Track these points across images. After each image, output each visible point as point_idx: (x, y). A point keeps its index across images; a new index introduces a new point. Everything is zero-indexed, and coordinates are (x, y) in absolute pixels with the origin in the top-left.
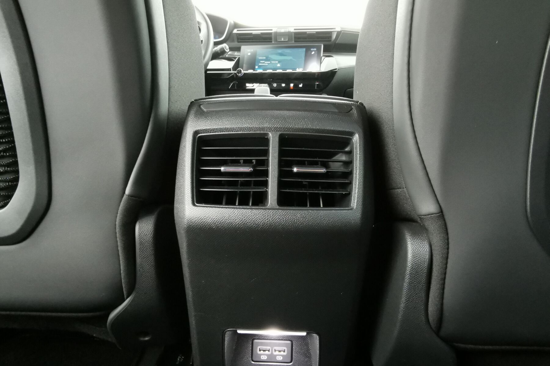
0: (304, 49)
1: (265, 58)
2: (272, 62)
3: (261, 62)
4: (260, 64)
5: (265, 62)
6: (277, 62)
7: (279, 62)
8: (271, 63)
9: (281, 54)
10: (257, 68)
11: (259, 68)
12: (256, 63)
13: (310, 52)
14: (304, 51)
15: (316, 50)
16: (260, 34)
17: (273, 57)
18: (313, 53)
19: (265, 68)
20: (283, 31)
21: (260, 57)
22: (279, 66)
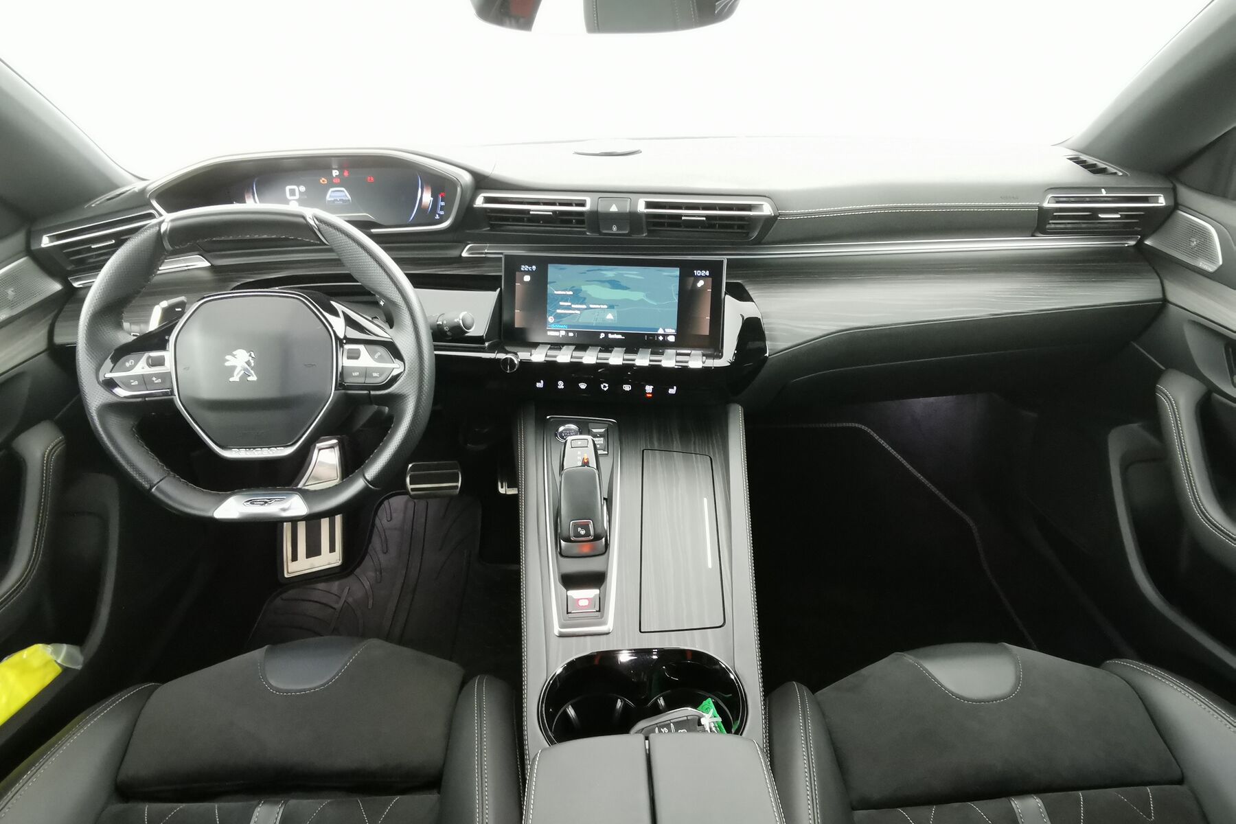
0: (676, 272)
1: (571, 293)
2: (591, 306)
3: (561, 303)
4: (559, 311)
5: (573, 306)
6: (605, 307)
7: (611, 307)
8: (589, 308)
9: (615, 284)
10: (552, 323)
11: (558, 322)
12: (549, 308)
13: (692, 279)
14: (676, 276)
15: (708, 274)
16: (550, 215)
17: (593, 290)
18: (701, 283)
19: (574, 322)
20: (614, 209)
21: (557, 291)
22: (611, 320)
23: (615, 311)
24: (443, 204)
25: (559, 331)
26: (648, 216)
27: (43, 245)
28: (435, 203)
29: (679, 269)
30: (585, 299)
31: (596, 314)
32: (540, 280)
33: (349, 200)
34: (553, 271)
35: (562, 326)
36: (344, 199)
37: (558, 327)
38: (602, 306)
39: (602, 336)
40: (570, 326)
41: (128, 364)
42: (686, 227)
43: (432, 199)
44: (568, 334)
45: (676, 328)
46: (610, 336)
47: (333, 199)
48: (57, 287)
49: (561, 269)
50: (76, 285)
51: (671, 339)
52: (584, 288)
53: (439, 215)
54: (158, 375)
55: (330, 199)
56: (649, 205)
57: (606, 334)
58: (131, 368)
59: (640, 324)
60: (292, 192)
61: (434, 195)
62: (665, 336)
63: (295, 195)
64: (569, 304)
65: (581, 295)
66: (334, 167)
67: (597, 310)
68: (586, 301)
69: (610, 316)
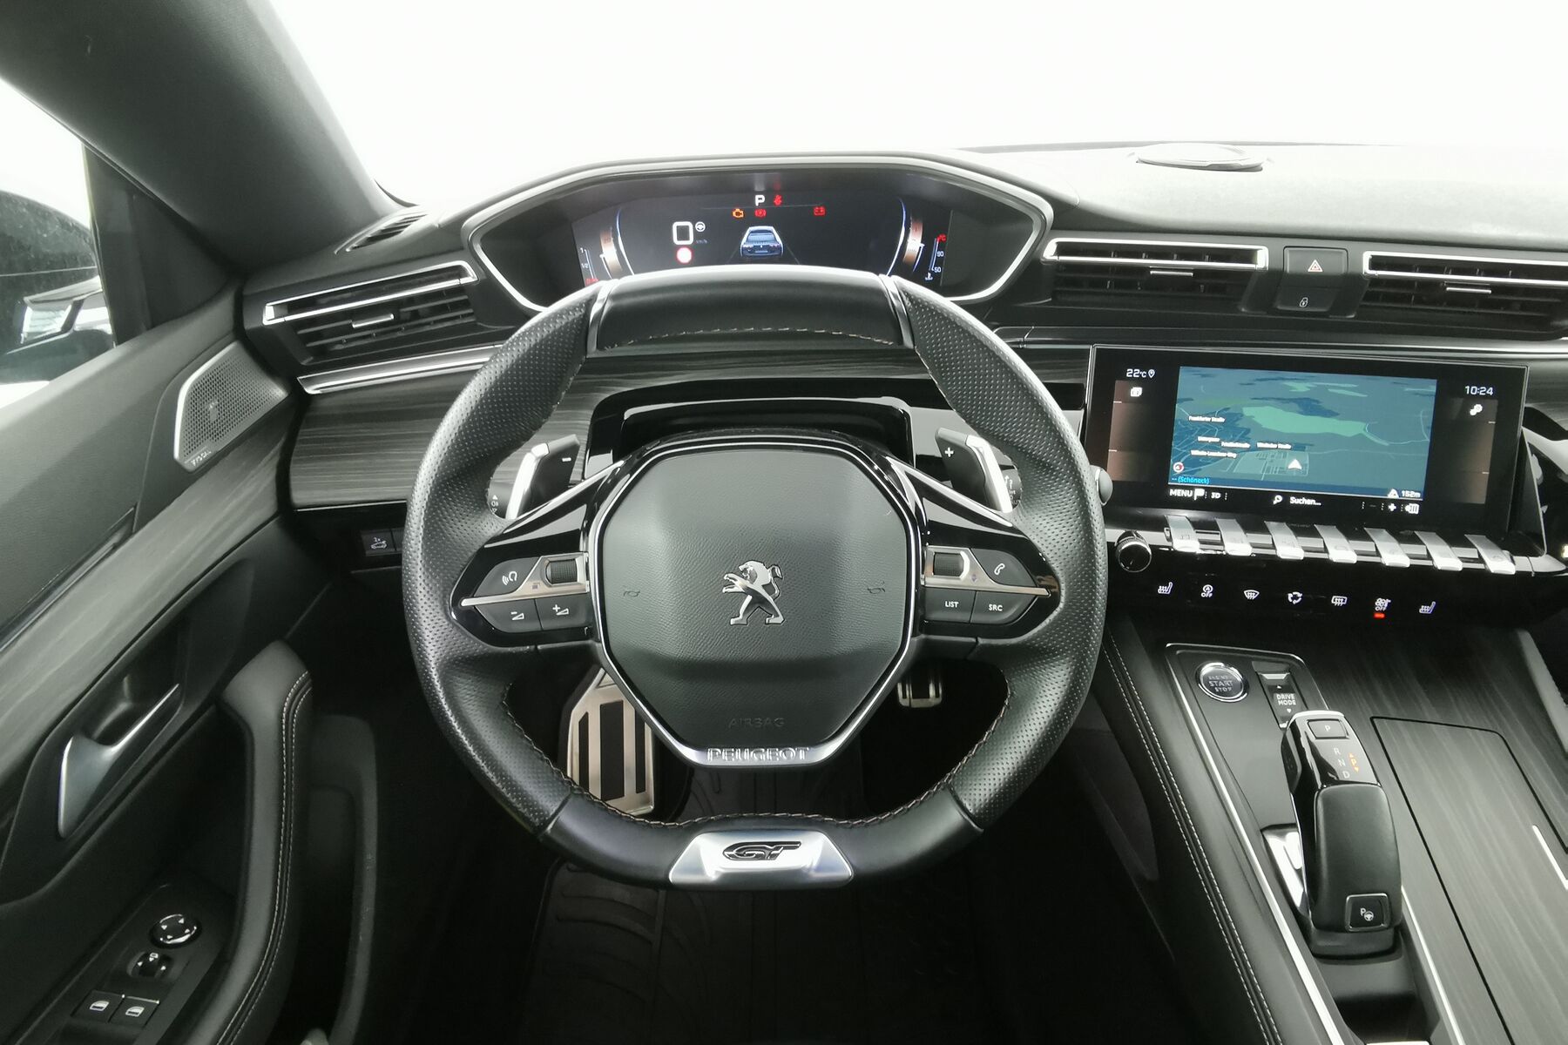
0: (1430, 387)
1: (1221, 420)
2: (1260, 445)
3: (1200, 439)
4: (1194, 453)
5: (1223, 444)
6: (1288, 446)
7: (1298, 447)
8: (1254, 449)
9: (1308, 406)
10: (1181, 474)
11: (1192, 473)
12: (1175, 446)
13: (1459, 402)
14: (1429, 395)
15: (1491, 393)
16: (1190, 277)
17: (1265, 416)
18: (1476, 409)
19: (1223, 473)
20: (1315, 267)
21: (1193, 416)
22: (1298, 470)
23: (1306, 457)
24: (941, 254)
25: (1191, 488)
26: (1376, 281)
27: (266, 322)
28: (927, 252)
29: (1435, 381)
30: (1248, 431)
31: (1269, 458)
32: (1162, 398)
33: (779, 248)
34: (1189, 380)
35: (1199, 481)
36: (772, 245)
37: (1191, 481)
38: (1281, 446)
39: (1278, 499)
40: (1212, 481)
41: (505, 580)
42: (1449, 304)
43: (923, 245)
44: (1209, 495)
45: (1422, 489)
46: (1293, 500)
47: (751, 246)
48: (279, 393)
49: (1204, 376)
50: (310, 390)
51: (1412, 509)
52: (1248, 411)
53: (933, 273)
54: (562, 600)
55: (747, 246)
56: (1376, 263)
57: (1286, 496)
58: (513, 587)
59: (1350, 480)
60: (683, 233)
61: (926, 239)
62: (1400, 503)
63: (688, 239)
64: (1217, 440)
65: (1241, 424)
66: (757, 189)
67: (1272, 453)
68: (1249, 435)
69: (1295, 464)
